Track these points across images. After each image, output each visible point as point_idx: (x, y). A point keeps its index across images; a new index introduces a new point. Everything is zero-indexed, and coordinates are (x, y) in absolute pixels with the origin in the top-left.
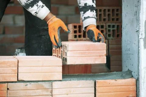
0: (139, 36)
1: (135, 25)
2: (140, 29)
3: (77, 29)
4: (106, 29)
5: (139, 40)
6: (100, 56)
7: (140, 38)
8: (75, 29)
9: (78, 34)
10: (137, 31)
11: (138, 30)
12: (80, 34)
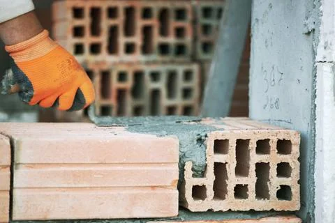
0: (314, 53)
1: (302, 11)
2: (319, 23)
3: (86, 22)
4: (194, 22)
5: (315, 69)
6: (153, 187)
7: (318, 58)
8: (78, 23)
9: (87, 40)
10: (309, 33)
11: (311, 27)
12: (95, 40)
